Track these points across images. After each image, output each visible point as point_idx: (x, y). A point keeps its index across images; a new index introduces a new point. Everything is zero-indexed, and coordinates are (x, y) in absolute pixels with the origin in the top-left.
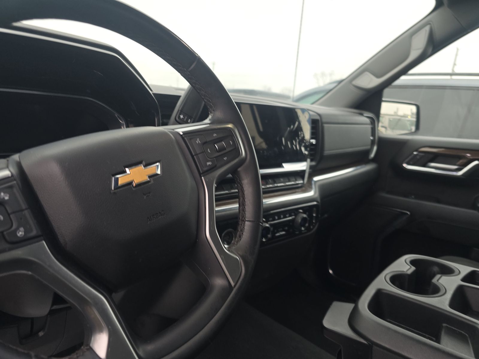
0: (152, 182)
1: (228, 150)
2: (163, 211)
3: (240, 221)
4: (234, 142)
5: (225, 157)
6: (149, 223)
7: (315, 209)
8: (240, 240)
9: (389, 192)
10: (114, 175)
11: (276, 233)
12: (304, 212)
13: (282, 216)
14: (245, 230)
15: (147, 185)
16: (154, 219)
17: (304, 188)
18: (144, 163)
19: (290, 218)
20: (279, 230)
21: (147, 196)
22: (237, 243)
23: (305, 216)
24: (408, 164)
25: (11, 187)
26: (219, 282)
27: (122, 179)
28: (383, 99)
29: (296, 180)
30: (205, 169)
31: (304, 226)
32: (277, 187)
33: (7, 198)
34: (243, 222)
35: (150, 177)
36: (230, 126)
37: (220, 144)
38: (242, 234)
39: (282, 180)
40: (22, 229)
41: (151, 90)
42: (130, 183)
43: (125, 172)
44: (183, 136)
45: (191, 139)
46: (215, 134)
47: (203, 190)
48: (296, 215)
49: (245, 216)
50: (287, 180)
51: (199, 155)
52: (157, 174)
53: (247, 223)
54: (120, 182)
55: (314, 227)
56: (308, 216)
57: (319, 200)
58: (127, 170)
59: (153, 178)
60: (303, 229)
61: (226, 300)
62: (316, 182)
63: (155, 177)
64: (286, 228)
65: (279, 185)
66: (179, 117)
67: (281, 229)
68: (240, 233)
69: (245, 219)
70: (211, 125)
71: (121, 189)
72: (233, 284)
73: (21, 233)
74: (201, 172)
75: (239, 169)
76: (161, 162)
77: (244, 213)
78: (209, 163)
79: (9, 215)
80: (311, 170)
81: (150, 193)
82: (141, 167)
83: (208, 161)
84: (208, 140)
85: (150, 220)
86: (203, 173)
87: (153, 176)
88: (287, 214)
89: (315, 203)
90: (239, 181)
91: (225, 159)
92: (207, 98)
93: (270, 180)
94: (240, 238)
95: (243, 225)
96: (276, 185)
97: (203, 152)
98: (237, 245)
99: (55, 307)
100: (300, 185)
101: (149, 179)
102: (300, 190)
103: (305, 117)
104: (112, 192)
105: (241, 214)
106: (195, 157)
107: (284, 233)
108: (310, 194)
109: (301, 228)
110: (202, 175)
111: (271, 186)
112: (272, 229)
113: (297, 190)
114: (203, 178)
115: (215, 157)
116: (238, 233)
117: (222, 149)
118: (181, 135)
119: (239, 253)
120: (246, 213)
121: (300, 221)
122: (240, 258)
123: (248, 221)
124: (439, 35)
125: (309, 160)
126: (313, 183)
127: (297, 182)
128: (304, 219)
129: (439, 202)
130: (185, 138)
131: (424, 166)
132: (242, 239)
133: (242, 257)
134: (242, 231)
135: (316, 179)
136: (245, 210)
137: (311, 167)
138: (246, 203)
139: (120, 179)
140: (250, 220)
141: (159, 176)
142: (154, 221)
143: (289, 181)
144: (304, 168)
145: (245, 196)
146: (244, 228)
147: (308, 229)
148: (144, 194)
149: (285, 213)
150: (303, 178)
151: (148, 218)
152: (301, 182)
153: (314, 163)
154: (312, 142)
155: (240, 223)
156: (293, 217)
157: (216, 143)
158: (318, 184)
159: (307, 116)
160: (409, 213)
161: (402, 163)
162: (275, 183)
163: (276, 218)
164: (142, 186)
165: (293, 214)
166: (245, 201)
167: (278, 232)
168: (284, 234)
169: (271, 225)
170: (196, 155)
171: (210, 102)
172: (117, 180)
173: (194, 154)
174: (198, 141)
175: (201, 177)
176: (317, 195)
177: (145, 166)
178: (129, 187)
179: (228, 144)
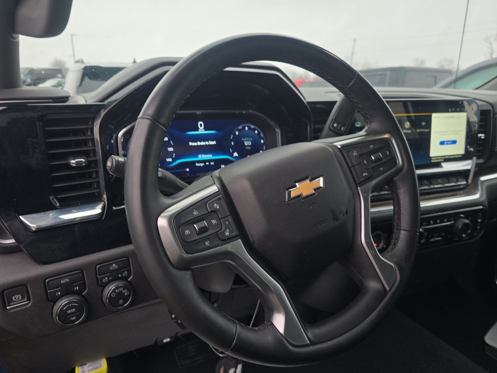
0: (317, 194)
1: (384, 160)
2: (326, 219)
3: (395, 229)
4: (390, 152)
5: (381, 167)
6: (314, 229)
7: (480, 214)
8: (395, 248)
10: (287, 189)
11: (431, 238)
12: (466, 218)
13: (438, 221)
14: (400, 239)
15: (313, 197)
16: (319, 226)
17: (467, 190)
18: (310, 178)
19: (449, 223)
20: (434, 235)
21: (313, 206)
22: (392, 250)
23: (467, 221)
25: (219, 199)
26: (373, 285)
27: (294, 193)
29: (457, 181)
30: (362, 179)
31: (465, 233)
32: (434, 188)
33: (218, 207)
34: (399, 231)
35: (315, 190)
36: (386, 136)
37: (376, 155)
38: (397, 242)
39: (440, 180)
40: (228, 230)
41: (305, 99)
42: (299, 196)
43: (295, 186)
44: (341, 149)
45: (348, 152)
46: (372, 145)
47: (359, 200)
48: (455, 220)
49: (400, 225)
50: (446, 181)
51: (356, 167)
52: (321, 187)
53: (402, 232)
54: (292, 195)
55: (478, 234)
56: (471, 221)
57: (486, 204)
58: (297, 184)
59: (317, 190)
60: (464, 236)
61: (381, 302)
62: (483, 182)
63: (319, 190)
64: (443, 234)
65: (436, 186)
66: (333, 126)
67: (437, 235)
68: (394, 241)
69: (400, 228)
70: (367, 137)
71: (293, 201)
72: (387, 288)
73: (227, 234)
74: (357, 182)
75: (395, 178)
76: (324, 176)
77: (399, 221)
78: (365, 174)
79: (220, 219)
80: (477, 169)
81: (315, 204)
82: (308, 181)
83: (365, 172)
84: (364, 152)
85: (315, 227)
86: (359, 183)
87: (317, 189)
88: (445, 219)
89: (481, 207)
90: (394, 189)
91: (381, 169)
92: (364, 111)
93: (425, 181)
94: (395, 246)
95: (398, 233)
96: (432, 187)
97: (359, 164)
98: (391, 252)
99: (234, 287)
100: (462, 186)
101: (314, 192)
102: (462, 192)
103: (473, 109)
104: (286, 203)
105: (396, 223)
106: (352, 168)
107: (440, 238)
108: (476, 197)
109: (462, 235)
110: (358, 185)
111: (426, 187)
112: (426, 234)
113: (459, 192)
114: (359, 188)
115: (371, 168)
116: (392, 241)
117: (378, 160)
118: (339, 149)
119: (394, 260)
120: (401, 222)
121: (460, 227)
122: (395, 265)
123: (403, 230)
125: (475, 158)
126: (479, 183)
127: (459, 183)
128: (465, 225)
130: (343, 151)
132: (397, 248)
133: (397, 264)
134: (397, 239)
135: (483, 178)
136: (401, 219)
137: (477, 165)
138: (402, 212)
139: (292, 192)
140: (406, 229)
141: (322, 188)
142: (319, 227)
143: (449, 182)
144: (468, 167)
145: (402, 205)
146: (399, 236)
147: (470, 236)
148: (311, 205)
149: (442, 218)
150: (467, 178)
151: (314, 225)
152: (465, 183)
153: (481, 161)
154: (481, 137)
155: (395, 231)
156: (453, 222)
157: (372, 154)
158: (485, 185)
159: (474, 107)
162: (431, 184)
163: (432, 222)
164: (309, 198)
165: (452, 219)
166: (400, 210)
167: (433, 237)
168: (440, 240)
169: (425, 230)
170: (353, 166)
171: (366, 113)
172: (289, 194)
173: (350, 166)
174: (355, 154)
175: (357, 187)
176: (484, 198)
177: (311, 180)
178: (299, 198)
179: (385, 155)
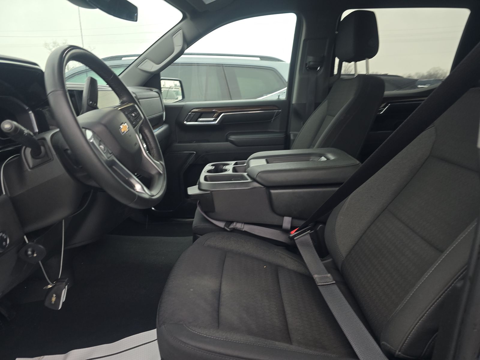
9: (179, 142)
24: (187, 121)
28: (161, 78)
30: (134, 126)
42: (124, 132)
58: (121, 126)
66: (90, 103)
84: (129, 112)
91: (138, 120)
97: (130, 118)
101: (128, 130)
124: (189, 36)
129: (209, 142)
131: (196, 121)
157: (132, 113)
160: (195, 152)
161: (184, 122)
174: (126, 113)
